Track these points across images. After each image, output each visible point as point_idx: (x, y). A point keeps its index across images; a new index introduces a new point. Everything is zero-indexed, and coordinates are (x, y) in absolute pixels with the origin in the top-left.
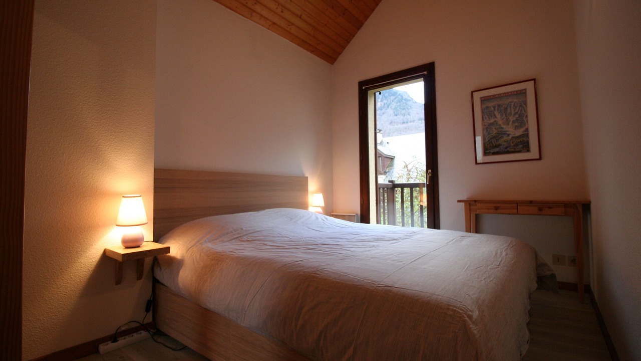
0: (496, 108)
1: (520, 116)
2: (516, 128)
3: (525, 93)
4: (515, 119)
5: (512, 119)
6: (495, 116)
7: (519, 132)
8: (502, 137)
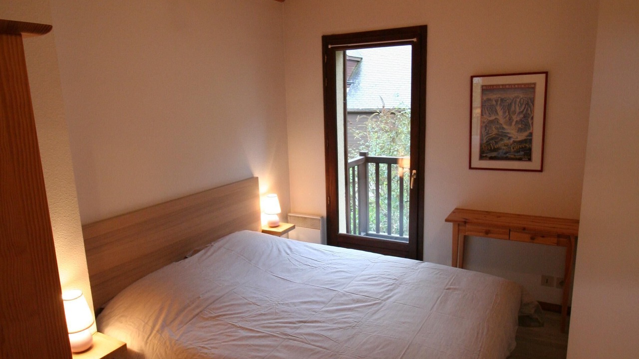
0: (499, 103)
1: (524, 117)
2: (520, 130)
3: (534, 88)
4: (518, 119)
5: (516, 118)
6: (496, 111)
7: (522, 137)
8: (502, 140)
